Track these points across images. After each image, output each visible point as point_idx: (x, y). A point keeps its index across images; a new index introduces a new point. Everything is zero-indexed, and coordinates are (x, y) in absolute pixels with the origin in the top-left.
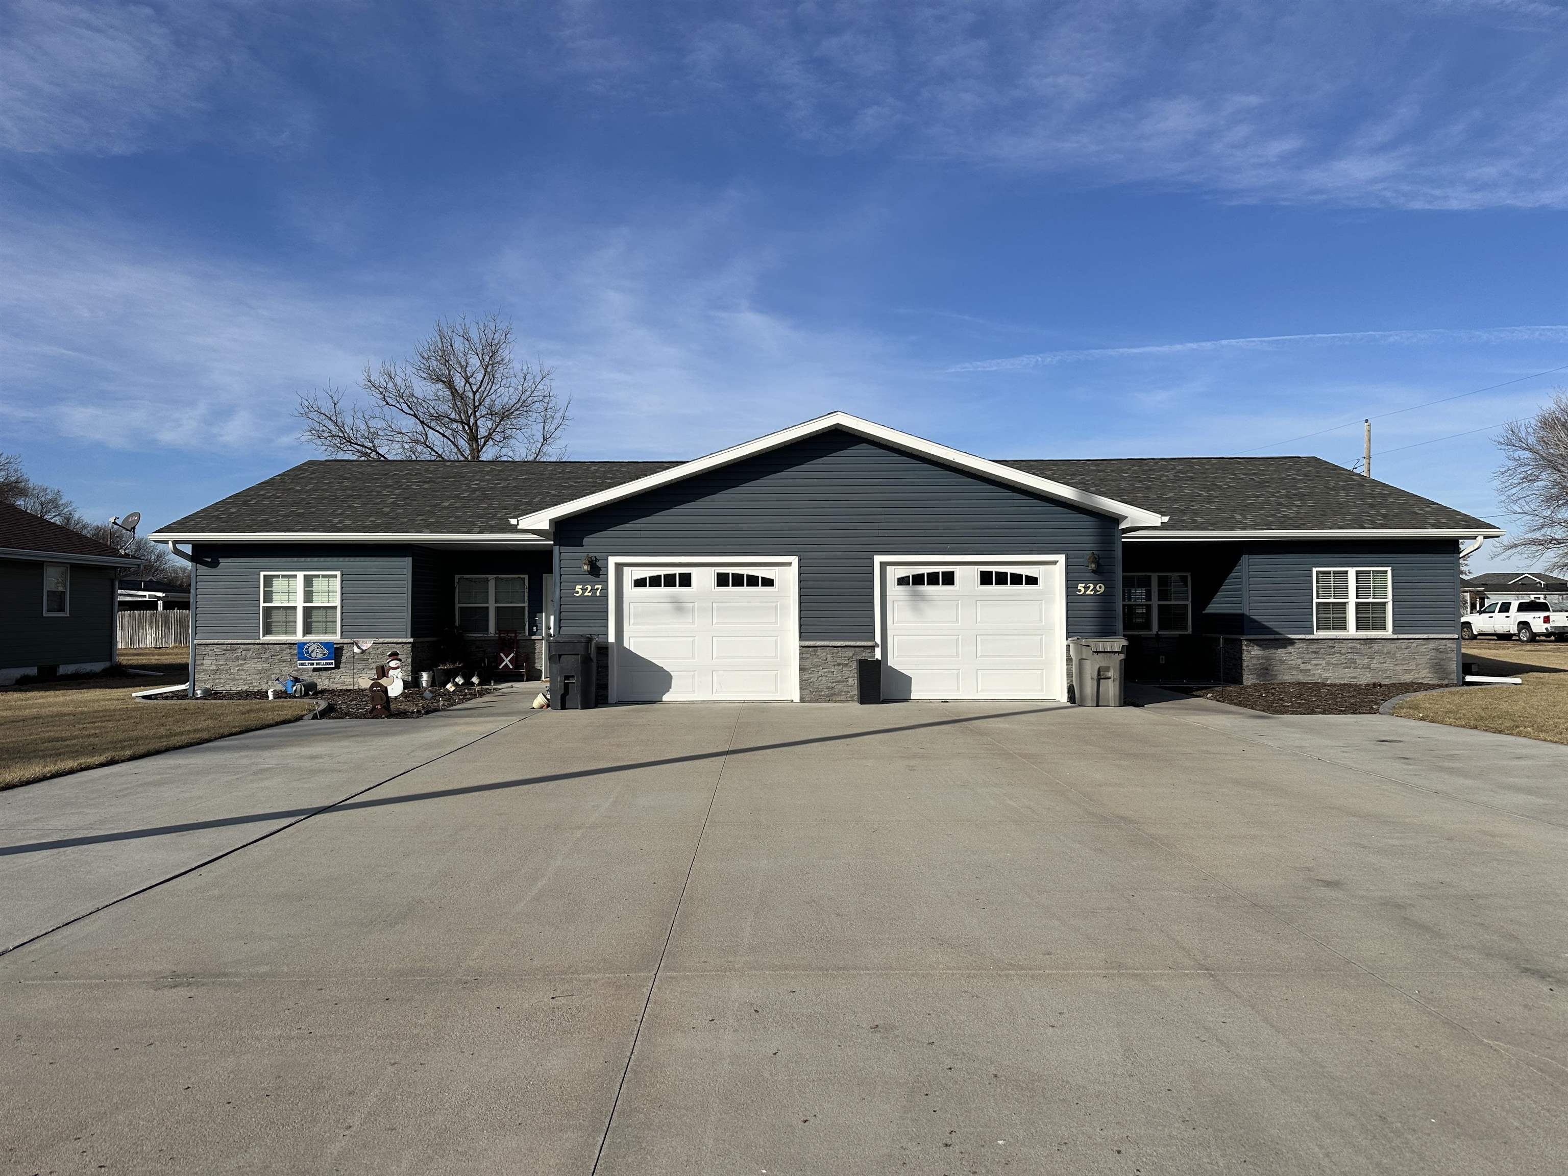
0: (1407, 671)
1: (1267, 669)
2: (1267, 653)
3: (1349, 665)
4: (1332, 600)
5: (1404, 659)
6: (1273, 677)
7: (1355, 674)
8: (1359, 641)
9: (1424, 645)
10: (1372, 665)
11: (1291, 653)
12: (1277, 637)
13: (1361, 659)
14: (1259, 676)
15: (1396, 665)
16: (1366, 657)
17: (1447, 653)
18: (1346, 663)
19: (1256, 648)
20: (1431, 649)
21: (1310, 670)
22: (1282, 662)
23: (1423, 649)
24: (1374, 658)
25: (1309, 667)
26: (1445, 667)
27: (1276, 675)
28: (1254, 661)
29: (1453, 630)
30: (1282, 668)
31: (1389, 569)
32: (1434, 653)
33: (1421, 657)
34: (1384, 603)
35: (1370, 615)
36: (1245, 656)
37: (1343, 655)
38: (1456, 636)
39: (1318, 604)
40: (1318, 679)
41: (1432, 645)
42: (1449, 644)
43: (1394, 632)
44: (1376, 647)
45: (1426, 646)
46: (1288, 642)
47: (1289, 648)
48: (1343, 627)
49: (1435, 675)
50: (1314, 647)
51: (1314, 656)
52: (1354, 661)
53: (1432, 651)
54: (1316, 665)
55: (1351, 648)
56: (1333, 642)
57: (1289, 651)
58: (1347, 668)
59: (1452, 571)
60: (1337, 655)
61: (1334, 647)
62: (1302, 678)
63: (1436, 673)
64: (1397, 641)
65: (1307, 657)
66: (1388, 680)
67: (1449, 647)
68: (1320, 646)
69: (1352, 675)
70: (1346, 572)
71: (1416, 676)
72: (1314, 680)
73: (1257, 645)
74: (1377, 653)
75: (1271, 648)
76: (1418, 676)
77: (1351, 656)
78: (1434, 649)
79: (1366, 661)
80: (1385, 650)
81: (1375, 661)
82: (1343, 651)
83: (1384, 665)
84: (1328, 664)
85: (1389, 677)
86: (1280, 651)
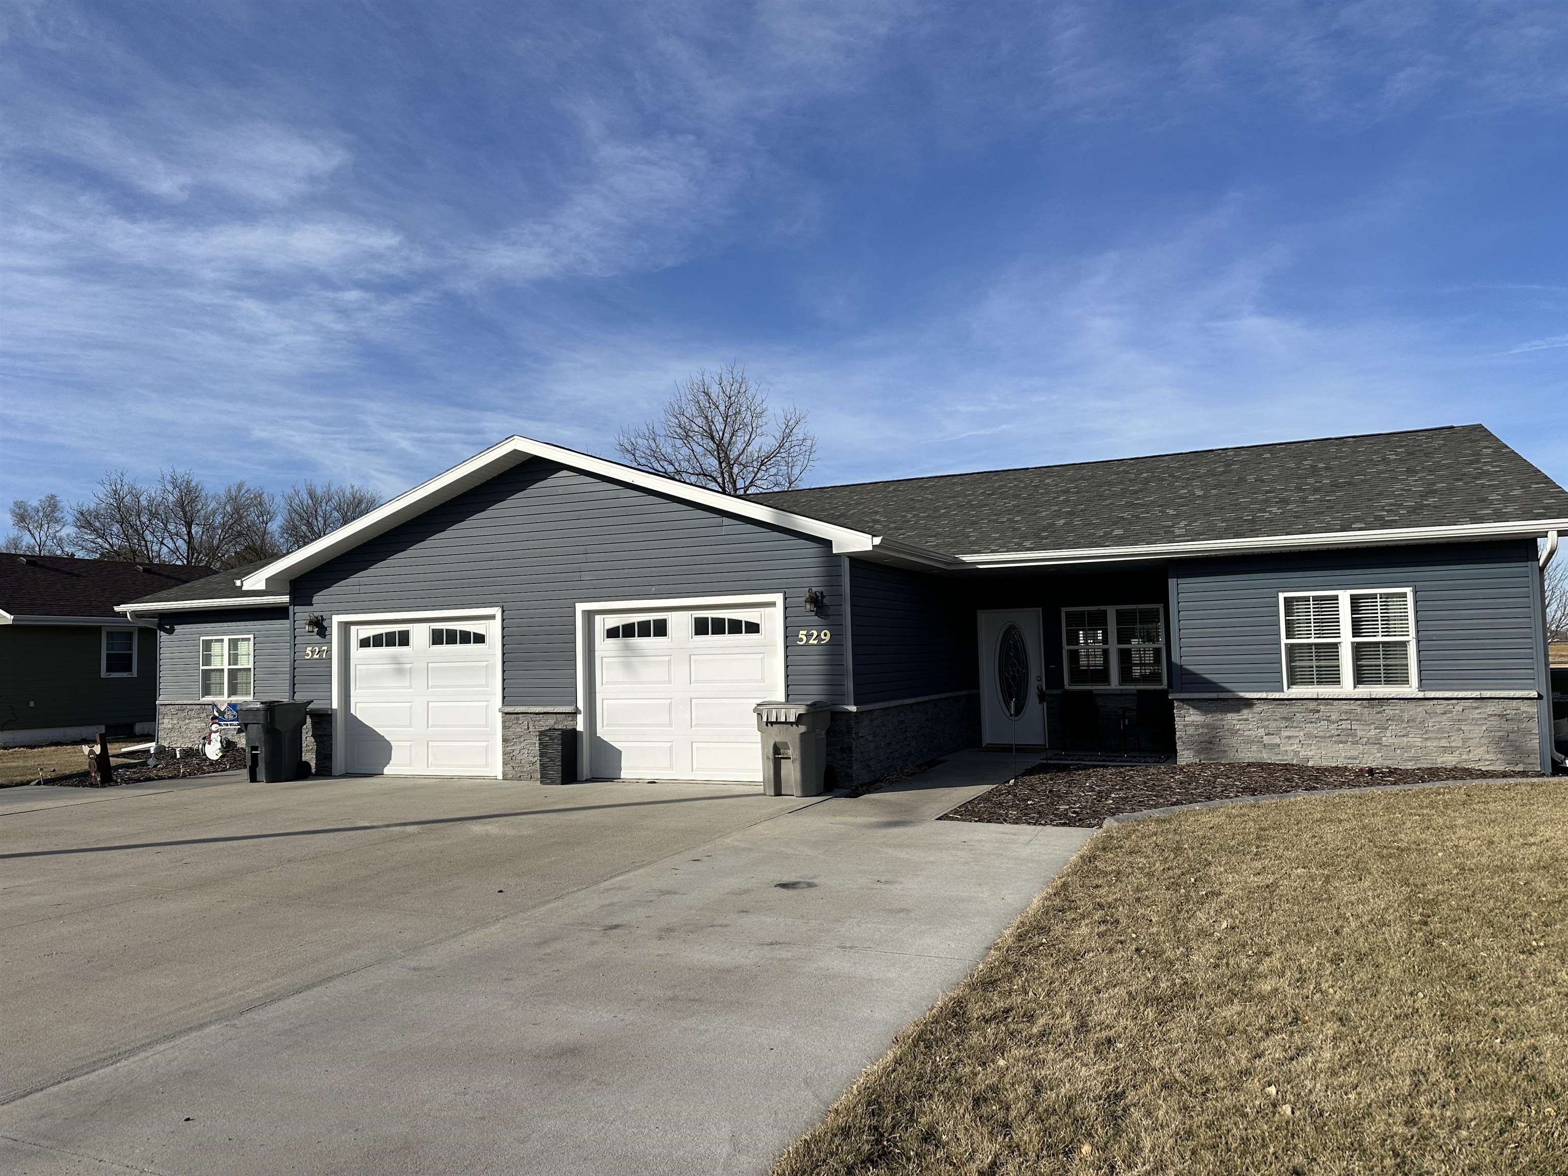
0: (1451, 750)
1: (1210, 743)
2: (1209, 719)
3: (1344, 739)
4: (1312, 640)
5: (1440, 730)
6: (1221, 755)
7: (1356, 753)
8: (1359, 702)
9: (1477, 708)
10: (1384, 739)
11: (1247, 720)
12: (1223, 695)
13: (1364, 730)
14: (1198, 752)
15: (1427, 739)
16: (1373, 727)
17: (1521, 721)
18: (1339, 735)
19: (1192, 711)
20: (1491, 715)
21: (1279, 745)
22: (1233, 732)
23: (1475, 714)
24: (1387, 729)
25: (1278, 741)
26: (1517, 744)
27: (1225, 751)
28: (1191, 730)
29: (1530, 684)
30: (1235, 741)
31: (1408, 590)
32: (1494, 722)
33: (1472, 727)
34: (1404, 644)
35: (1382, 662)
36: (1179, 723)
37: (1334, 723)
38: (1534, 694)
39: (1291, 648)
40: (1293, 759)
41: (1491, 708)
42: (1524, 707)
43: (1421, 687)
44: (1389, 710)
45: (1479, 711)
46: (1242, 703)
47: (1245, 712)
48: (1336, 680)
49: (1499, 756)
50: (1284, 710)
51: (1285, 724)
52: (1351, 733)
53: (1491, 719)
54: (1289, 737)
55: (1346, 713)
56: (1315, 703)
57: (1245, 717)
58: (1341, 742)
59: (1526, 589)
60: (1322, 723)
61: (1318, 711)
62: (1267, 757)
63: (1501, 753)
64: (1427, 702)
65: (1273, 725)
66: (1410, 763)
67: (1525, 712)
68: (1294, 709)
69: (1349, 754)
70: (1336, 598)
71: (1464, 757)
72: (1285, 760)
73: (1194, 708)
74: (1393, 720)
75: (1216, 711)
76: (1467, 757)
77: (1346, 724)
78: (1495, 715)
79: (1373, 732)
80: (1406, 717)
81: (1388, 734)
82: (1333, 718)
83: (1405, 739)
84: (1309, 736)
85: (1416, 759)
86: (1229, 716)
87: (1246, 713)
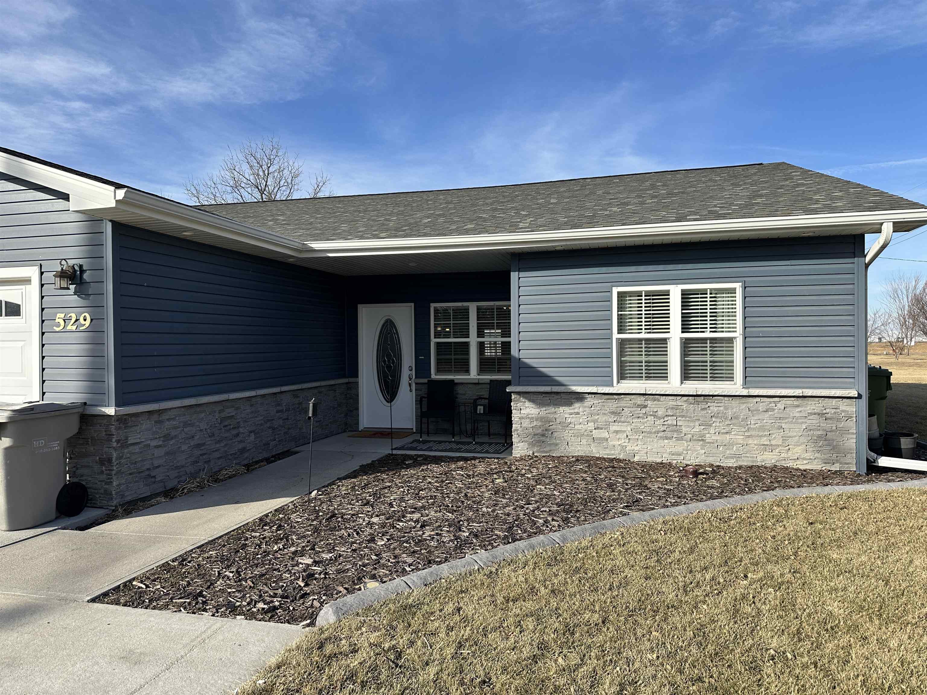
0: (771, 448)
1: (543, 435)
2: (543, 412)
3: (669, 435)
4: (643, 336)
5: (762, 428)
6: (553, 448)
7: (680, 449)
8: (685, 398)
9: (798, 406)
10: (708, 435)
11: (578, 413)
12: (556, 389)
13: (689, 426)
14: (532, 445)
15: (749, 437)
16: (697, 423)
17: (839, 420)
18: (664, 431)
19: (528, 404)
20: (811, 414)
21: (607, 440)
22: (565, 425)
23: (796, 412)
24: (710, 425)
25: (606, 435)
26: (835, 443)
27: (557, 445)
28: (526, 423)
29: (850, 383)
30: (567, 435)
31: (738, 286)
32: (814, 421)
33: (792, 426)
34: (730, 340)
35: (708, 358)
36: (515, 416)
37: (660, 418)
38: (854, 393)
39: (622, 343)
40: (620, 454)
41: (812, 406)
42: (843, 405)
43: (746, 383)
44: (714, 407)
45: (799, 409)
46: (574, 397)
47: (577, 405)
48: (663, 376)
49: (817, 455)
50: (612, 405)
51: (612, 418)
52: (676, 428)
53: (811, 417)
54: (617, 432)
55: (672, 408)
56: (643, 398)
57: (576, 411)
58: (667, 438)
59: (851, 286)
60: (649, 418)
61: (646, 406)
62: (597, 451)
63: (818, 451)
64: (751, 399)
65: (602, 419)
66: (732, 461)
67: (843, 411)
68: (623, 403)
69: (674, 450)
70: (667, 293)
71: (783, 455)
72: (613, 455)
73: (530, 400)
74: (717, 417)
75: (548, 405)
76: (786, 455)
77: (672, 420)
78: (815, 414)
79: (697, 429)
80: (730, 413)
81: (712, 431)
82: (660, 413)
83: (728, 436)
84: (635, 431)
85: (737, 456)
86: (562, 409)
87: (577, 407)
